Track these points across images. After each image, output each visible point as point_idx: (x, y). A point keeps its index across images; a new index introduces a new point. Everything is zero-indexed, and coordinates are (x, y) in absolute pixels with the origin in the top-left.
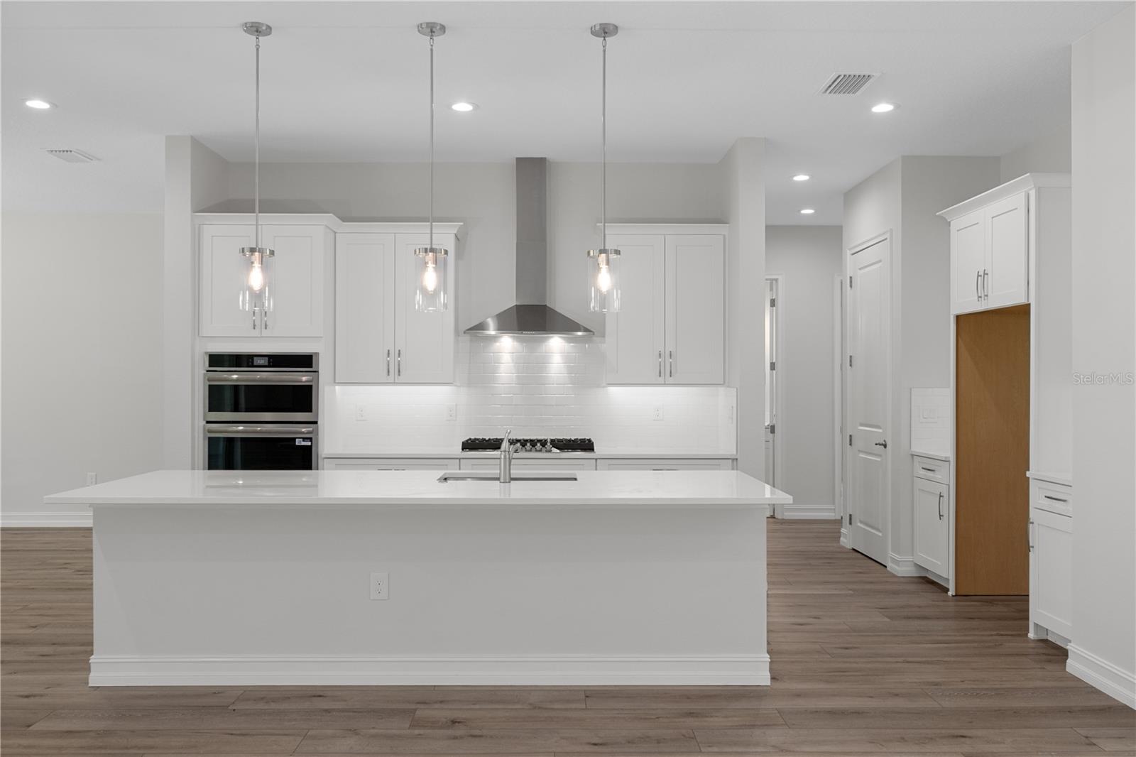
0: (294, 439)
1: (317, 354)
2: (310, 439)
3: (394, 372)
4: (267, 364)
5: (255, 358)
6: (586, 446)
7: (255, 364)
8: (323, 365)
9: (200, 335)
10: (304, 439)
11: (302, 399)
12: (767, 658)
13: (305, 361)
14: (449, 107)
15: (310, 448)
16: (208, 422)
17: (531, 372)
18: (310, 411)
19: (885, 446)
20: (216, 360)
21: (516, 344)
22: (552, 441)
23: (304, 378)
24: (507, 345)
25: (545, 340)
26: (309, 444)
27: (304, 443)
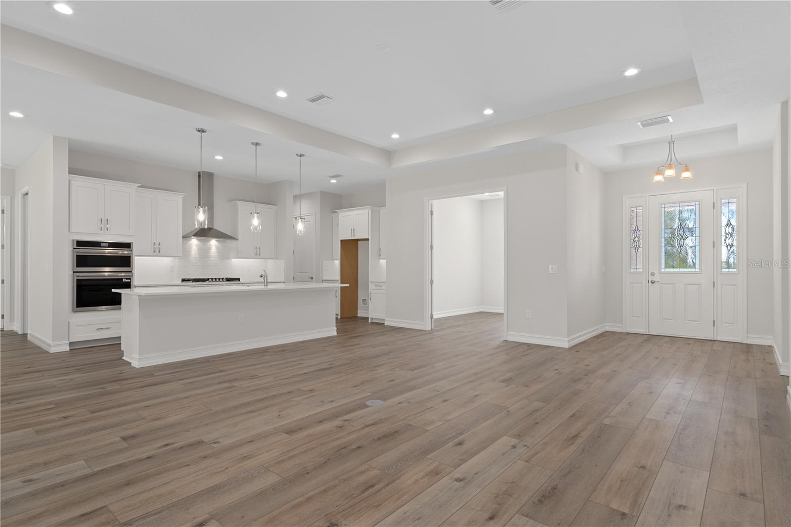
0: (122, 279)
1: (132, 243)
2: (130, 279)
3: (157, 251)
4: (108, 246)
5: (102, 244)
6: (238, 279)
7: (102, 246)
8: (135, 247)
9: (71, 231)
10: (127, 279)
11: (126, 262)
12: (336, 328)
13: (128, 246)
14: (214, 157)
15: (130, 282)
16: (74, 272)
17: (204, 252)
18: (130, 267)
19: (312, 278)
20: (80, 244)
21: (198, 242)
22: (226, 278)
23: (126, 252)
24: (194, 242)
25: (209, 241)
26: (129, 281)
27: (126, 281)
